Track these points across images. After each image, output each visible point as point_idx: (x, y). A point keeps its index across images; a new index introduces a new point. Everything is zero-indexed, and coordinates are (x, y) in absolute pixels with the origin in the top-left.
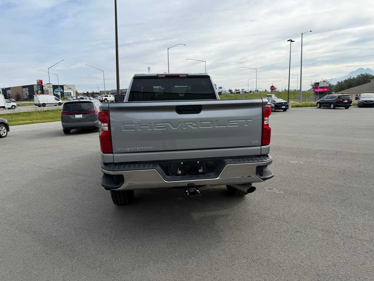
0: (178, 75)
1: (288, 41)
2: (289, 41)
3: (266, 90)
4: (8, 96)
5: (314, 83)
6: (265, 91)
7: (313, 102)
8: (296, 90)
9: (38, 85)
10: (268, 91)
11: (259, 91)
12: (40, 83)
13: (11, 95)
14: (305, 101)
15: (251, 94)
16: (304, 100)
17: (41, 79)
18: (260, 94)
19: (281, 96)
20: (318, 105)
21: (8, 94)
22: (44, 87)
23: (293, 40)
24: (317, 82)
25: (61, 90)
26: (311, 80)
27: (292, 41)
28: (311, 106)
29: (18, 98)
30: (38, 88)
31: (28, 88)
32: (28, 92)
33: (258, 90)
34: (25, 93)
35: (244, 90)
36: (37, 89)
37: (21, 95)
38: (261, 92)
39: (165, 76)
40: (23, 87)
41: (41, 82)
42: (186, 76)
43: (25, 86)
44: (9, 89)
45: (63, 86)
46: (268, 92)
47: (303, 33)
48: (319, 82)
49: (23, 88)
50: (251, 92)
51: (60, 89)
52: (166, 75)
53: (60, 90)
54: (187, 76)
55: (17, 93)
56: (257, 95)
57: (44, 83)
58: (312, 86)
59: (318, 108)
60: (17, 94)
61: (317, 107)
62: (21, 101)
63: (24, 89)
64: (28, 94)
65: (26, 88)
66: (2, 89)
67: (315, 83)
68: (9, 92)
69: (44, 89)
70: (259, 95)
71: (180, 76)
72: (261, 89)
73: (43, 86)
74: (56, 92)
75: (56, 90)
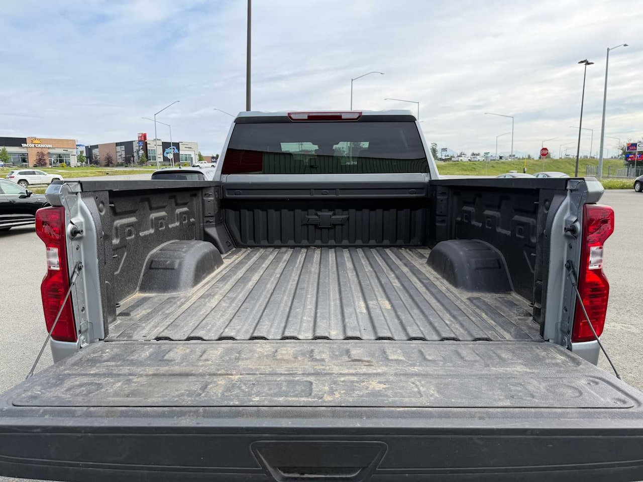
0: (339, 114)
1: (579, 63)
2: (582, 62)
3: (529, 156)
4: (94, 158)
5: (625, 145)
6: (527, 157)
7: (625, 181)
8: (587, 157)
9: (139, 141)
10: (532, 157)
11: (516, 156)
12: (143, 139)
13: (99, 157)
14: (608, 177)
15: (503, 163)
16: (607, 175)
17: (144, 133)
18: (518, 163)
19: (558, 166)
20: (638, 186)
21: (93, 156)
22: (148, 145)
23: (590, 61)
24: (632, 142)
25: (176, 150)
26: (619, 139)
27: (588, 63)
28: (622, 188)
29: (109, 162)
30: (139, 146)
31: (124, 146)
32: (123, 153)
33: (514, 156)
34: (120, 153)
35: (489, 155)
36: (138, 148)
37: (114, 158)
38: (519, 159)
39: (306, 118)
40: (117, 144)
41: (145, 136)
42: (356, 117)
43: (121, 143)
44: (96, 147)
45: (178, 143)
46: (533, 159)
47: (610, 48)
48: (636, 142)
49: (117, 146)
50: (501, 158)
51: (173, 148)
52: (311, 115)
53: (173, 150)
54: (359, 116)
55: (107, 154)
56: (513, 164)
57: (149, 139)
58: (622, 149)
59: (636, 191)
60: (107, 156)
61: (634, 190)
62: (113, 166)
63: (118, 148)
64: (124, 156)
65: (122, 147)
66: (86, 147)
67: (628, 144)
68: (95, 151)
69: (148, 148)
70: (517, 165)
71: (343, 117)
72: (521, 153)
73: (148, 143)
74: (167, 153)
75: (167, 150)
